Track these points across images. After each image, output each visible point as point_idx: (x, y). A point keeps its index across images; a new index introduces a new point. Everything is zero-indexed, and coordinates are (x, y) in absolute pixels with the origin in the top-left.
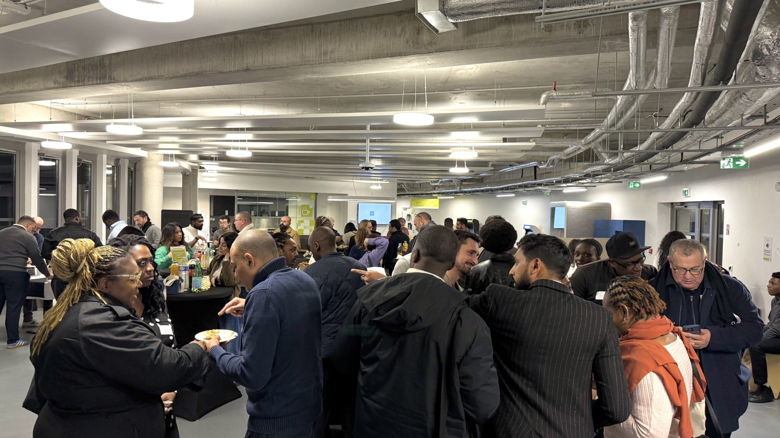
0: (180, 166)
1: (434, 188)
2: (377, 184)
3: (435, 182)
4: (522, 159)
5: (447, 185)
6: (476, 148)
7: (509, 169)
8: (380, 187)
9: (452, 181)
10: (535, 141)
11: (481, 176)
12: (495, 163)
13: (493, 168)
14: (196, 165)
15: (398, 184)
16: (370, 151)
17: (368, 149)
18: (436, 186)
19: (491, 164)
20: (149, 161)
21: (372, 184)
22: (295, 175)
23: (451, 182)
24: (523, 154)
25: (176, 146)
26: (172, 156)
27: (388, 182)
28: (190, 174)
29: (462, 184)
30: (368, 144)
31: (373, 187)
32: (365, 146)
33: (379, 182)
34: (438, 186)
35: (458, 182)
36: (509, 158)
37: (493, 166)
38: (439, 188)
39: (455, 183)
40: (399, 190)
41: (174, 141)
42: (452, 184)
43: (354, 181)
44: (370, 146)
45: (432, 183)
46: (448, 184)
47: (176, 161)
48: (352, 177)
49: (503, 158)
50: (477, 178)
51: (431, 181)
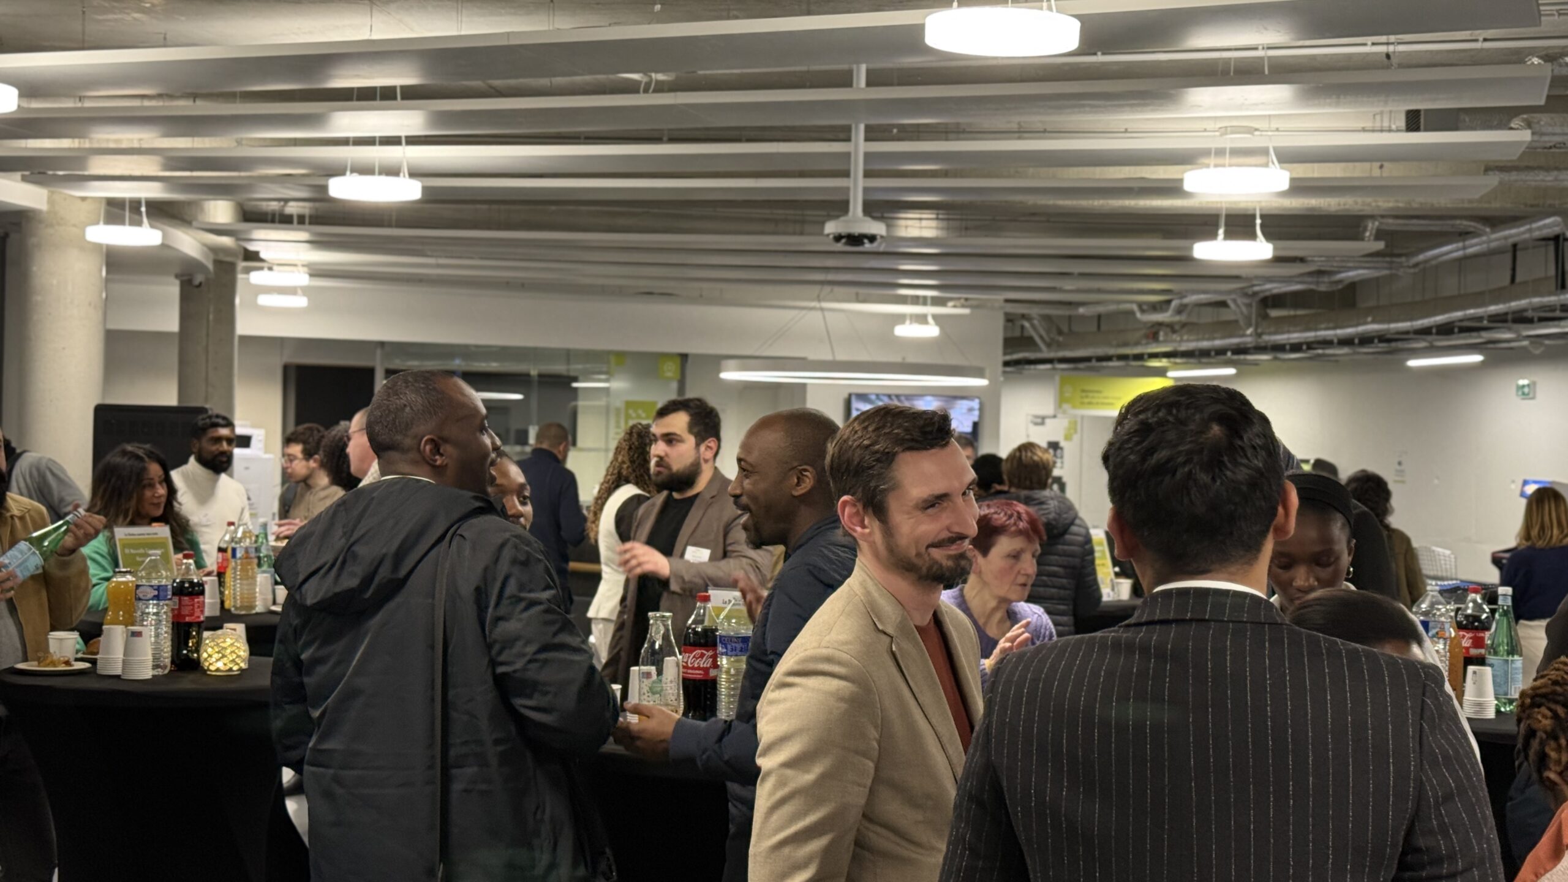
0: (163, 246)
1: (1153, 332)
2: (922, 319)
3: (1155, 307)
4: (1496, 205)
5: (1203, 320)
6: (1287, 157)
7: (1450, 251)
8: (931, 331)
9: (1223, 304)
10: (1529, 125)
11: (1340, 281)
12: (1391, 224)
13: (1380, 245)
14: (226, 241)
15: (1010, 319)
16: (868, 174)
17: (858, 167)
18: (1160, 325)
19: (1372, 226)
20: (51, 226)
21: (900, 319)
22: (600, 281)
23: (1223, 310)
24: (1493, 180)
25: (150, 166)
26: (135, 204)
27: (966, 311)
28: (207, 279)
29: (1266, 317)
30: (860, 146)
31: (905, 331)
32: (848, 155)
33: (930, 310)
34: (1171, 327)
35: (1249, 306)
36: (1443, 202)
37: (1379, 235)
38: (1174, 331)
39: (1238, 308)
40: (1010, 344)
41: (145, 145)
42: (1226, 315)
43: (826, 305)
44: (868, 156)
45: (1143, 311)
46: (1208, 316)
47: (152, 226)
48: (816, 289)
49: (1419, 201)
50: (1323, 288)
51: (1140, 305)
